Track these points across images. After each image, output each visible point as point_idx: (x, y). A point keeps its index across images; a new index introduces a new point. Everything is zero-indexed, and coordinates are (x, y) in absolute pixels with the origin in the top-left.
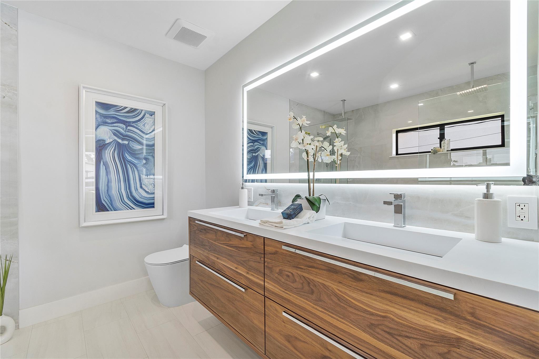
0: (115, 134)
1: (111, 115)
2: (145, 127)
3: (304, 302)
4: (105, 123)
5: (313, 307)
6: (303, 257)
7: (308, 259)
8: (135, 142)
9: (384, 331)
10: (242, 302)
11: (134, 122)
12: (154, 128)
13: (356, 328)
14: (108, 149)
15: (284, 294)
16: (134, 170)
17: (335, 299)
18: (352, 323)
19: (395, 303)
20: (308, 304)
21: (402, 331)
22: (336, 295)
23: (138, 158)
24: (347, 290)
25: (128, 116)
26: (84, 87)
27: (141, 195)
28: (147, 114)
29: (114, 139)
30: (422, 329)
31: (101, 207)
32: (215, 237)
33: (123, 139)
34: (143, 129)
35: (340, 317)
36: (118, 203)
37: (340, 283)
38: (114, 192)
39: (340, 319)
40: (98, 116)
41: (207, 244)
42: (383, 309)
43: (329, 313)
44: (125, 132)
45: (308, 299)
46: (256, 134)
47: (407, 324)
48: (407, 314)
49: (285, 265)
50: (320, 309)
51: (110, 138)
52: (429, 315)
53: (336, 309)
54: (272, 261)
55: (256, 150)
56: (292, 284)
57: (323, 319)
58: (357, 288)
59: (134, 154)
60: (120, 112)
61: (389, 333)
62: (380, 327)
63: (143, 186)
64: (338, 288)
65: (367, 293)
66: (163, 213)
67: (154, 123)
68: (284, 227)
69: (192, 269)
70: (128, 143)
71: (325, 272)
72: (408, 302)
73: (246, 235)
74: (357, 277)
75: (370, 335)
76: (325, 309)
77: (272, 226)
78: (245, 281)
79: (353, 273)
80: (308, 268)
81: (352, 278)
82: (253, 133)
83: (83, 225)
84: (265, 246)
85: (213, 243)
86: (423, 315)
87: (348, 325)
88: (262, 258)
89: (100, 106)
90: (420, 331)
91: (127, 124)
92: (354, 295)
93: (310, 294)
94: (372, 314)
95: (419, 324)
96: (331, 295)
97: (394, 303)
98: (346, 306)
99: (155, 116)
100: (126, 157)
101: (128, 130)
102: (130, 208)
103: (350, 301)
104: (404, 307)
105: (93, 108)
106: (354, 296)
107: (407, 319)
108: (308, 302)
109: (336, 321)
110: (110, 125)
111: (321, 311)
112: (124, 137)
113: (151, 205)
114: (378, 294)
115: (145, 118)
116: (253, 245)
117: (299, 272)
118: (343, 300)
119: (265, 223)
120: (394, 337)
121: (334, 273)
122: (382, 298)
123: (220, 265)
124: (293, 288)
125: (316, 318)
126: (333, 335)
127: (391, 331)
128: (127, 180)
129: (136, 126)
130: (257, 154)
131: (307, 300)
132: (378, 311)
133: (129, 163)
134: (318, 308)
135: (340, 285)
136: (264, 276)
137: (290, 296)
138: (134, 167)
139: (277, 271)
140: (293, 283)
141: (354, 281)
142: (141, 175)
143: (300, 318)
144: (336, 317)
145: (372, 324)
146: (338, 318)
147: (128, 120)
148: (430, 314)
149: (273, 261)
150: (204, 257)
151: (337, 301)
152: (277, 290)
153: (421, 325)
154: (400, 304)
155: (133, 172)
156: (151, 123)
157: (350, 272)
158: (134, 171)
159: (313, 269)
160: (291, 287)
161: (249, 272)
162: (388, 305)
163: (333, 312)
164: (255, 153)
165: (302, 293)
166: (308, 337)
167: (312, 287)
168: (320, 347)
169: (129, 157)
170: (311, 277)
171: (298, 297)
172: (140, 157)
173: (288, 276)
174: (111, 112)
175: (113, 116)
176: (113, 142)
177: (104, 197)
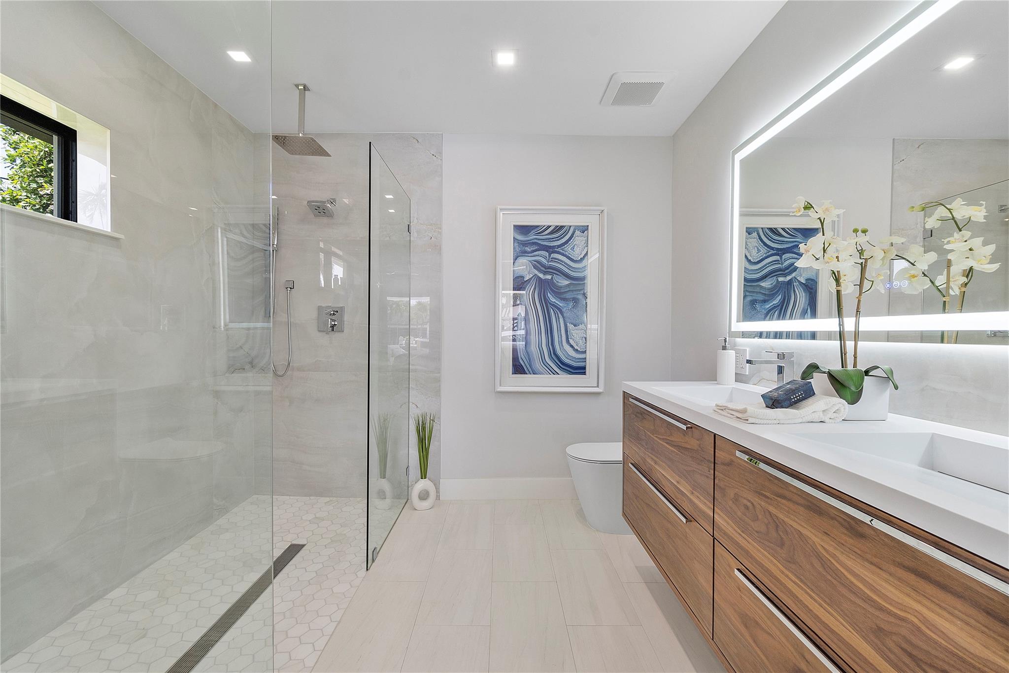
0: (535, 267)
1: (531, 240)
2: (574, 251)
3: (769, 559)
4: (524, 253)
5: (783, 573)
6: (769, 477)
7: (776, 481)
8: (559, 275)
9: (902, 649)
10: (684, 542)
11: (559, 246)
12: (587, 252)
13: (851, 629)
14: (527, 288)
15: (741, 539)
16: (558, 316)
17: (818, 565)
18: (845, 617)
19: (925, 596)
20: (774, 565)
21: (936, 657)
22: (819, 557)
23: (564, 299)
24: (837, 550)
25: (552, 239)
26: (501, 210)
27: (567, 353)
28: (577, 231)
29: (534, 274)
30: (977, 664)
31: (518, 369)
32: (652, 428)
33: (545, 272)
34: (571, 255)
35: (825, 602)
36: (538, 365)
37: (826, 535)
38: (534, 348)
39: (825, 605)
40: (516, 244)
41: (643, 437)
42: (900, 602)
43: (807, 590)
44: (548, 262)
45: (776, 555)
46: (789, 236)
47: (946, 644)
48: (947, 625)
49: (743, 487)
50: (793, 578)
51: (529, 273)
52: (994, 638)
53: (819, 584)
54: (724, 477)
55: (788, 269)
56: (752, 524)
57: (797, 597)
58: (856, 550)
59: (558, 292)
60: (541, 234)
61: (910, 655)
62: (894, 638)
63: (571, 341)
64: (822, 543)
65: (872, 563)
66: (598, 383)
67: (587, 243)
68: (751, 420)
69: (626, 477)
70: (552, 278)
71: (802, 509)
72: (950, 599)
73: (691, 428)
74: (854, 528)
75: (874, 649)
76: (801, 581)
77: (732, 416)
78: (689, 505)
79: (848, 520)
80: (776, 498)
81: (847, 529)
82: (780, 235)
83: (498, 390)
84: (716, 450)
85: (650, 436)
86: (979, 634)
87: (838, 620)
88: (711, 469)
89: (518, 231)
90: (974, 667)
91: (550, 250)
92: (849, 563)
93: (779, 547)
94: (881, 609)
95: (972, 651)
96: (812, 554)
97: (922, 594)
98: (835, 582)
99: (588, 233)
100: (549, 297)
101: (552, 258)
102: (554, 372)
103: (843, 573)
104: (940, 607)
105: (511, 234)
106: (849, 565)
107: (945, 635)
108: (775, 561)
109: (818, 606)
110: (530, 255)
111: (794, 582)
112: (547, 269)
113: (581, 370)
114: (892, 569)
115: (575, 238)
116: (699, 446)
117: (763, 503)
118: (831, 569)
119: (722, 410)
120: (919, 666)
121: (816, 514)
122: (900, 579)
123: (658, 475)
124: (754, 530)
125: (787, 593)
126: (812, 633)
127: (915, 652)
128: (550, 331)
129: (562, 251)
130: (789, 278)
131: (773, 556)
132: (891, 604)
133: (552, 307)
134: (790, 575)
135: (825, 538)
136: (714, 503)
137: (748, 545)
138: (559, 313)
139: (732, 496)
140: (753, 521)
141: (850, 534)
142: (568, 324)
143: (762, 587)
144: (819, 599)
145: (880, 629)
146: (823, 603)
147: (552, 244)
148: (996, 637)
149: (726, 478)
150: (639, 459)
151: (821, 569)
152: (730, 529)
153: (976, 656)
154: (934, 600)
155: (557, 319)
156: (583, 244)
157: (842, 516)
158: (559, 318)
159: (784, 501)
160: (750, 529)
161: (694, 492)
162: (908, 595)
163: (813, 588)
164: (785, 275)
165: (766, 543)
166: (774, 625)
167: (781, 533)
168: (792, 649)
169: (552, 299)
170: (781, 516)
171: (760, 548)
172: (567, 297)
173: (747, 508)
174: (532, 237)
175: (533, 241)
176: (533, 278)
177: (522, 354)
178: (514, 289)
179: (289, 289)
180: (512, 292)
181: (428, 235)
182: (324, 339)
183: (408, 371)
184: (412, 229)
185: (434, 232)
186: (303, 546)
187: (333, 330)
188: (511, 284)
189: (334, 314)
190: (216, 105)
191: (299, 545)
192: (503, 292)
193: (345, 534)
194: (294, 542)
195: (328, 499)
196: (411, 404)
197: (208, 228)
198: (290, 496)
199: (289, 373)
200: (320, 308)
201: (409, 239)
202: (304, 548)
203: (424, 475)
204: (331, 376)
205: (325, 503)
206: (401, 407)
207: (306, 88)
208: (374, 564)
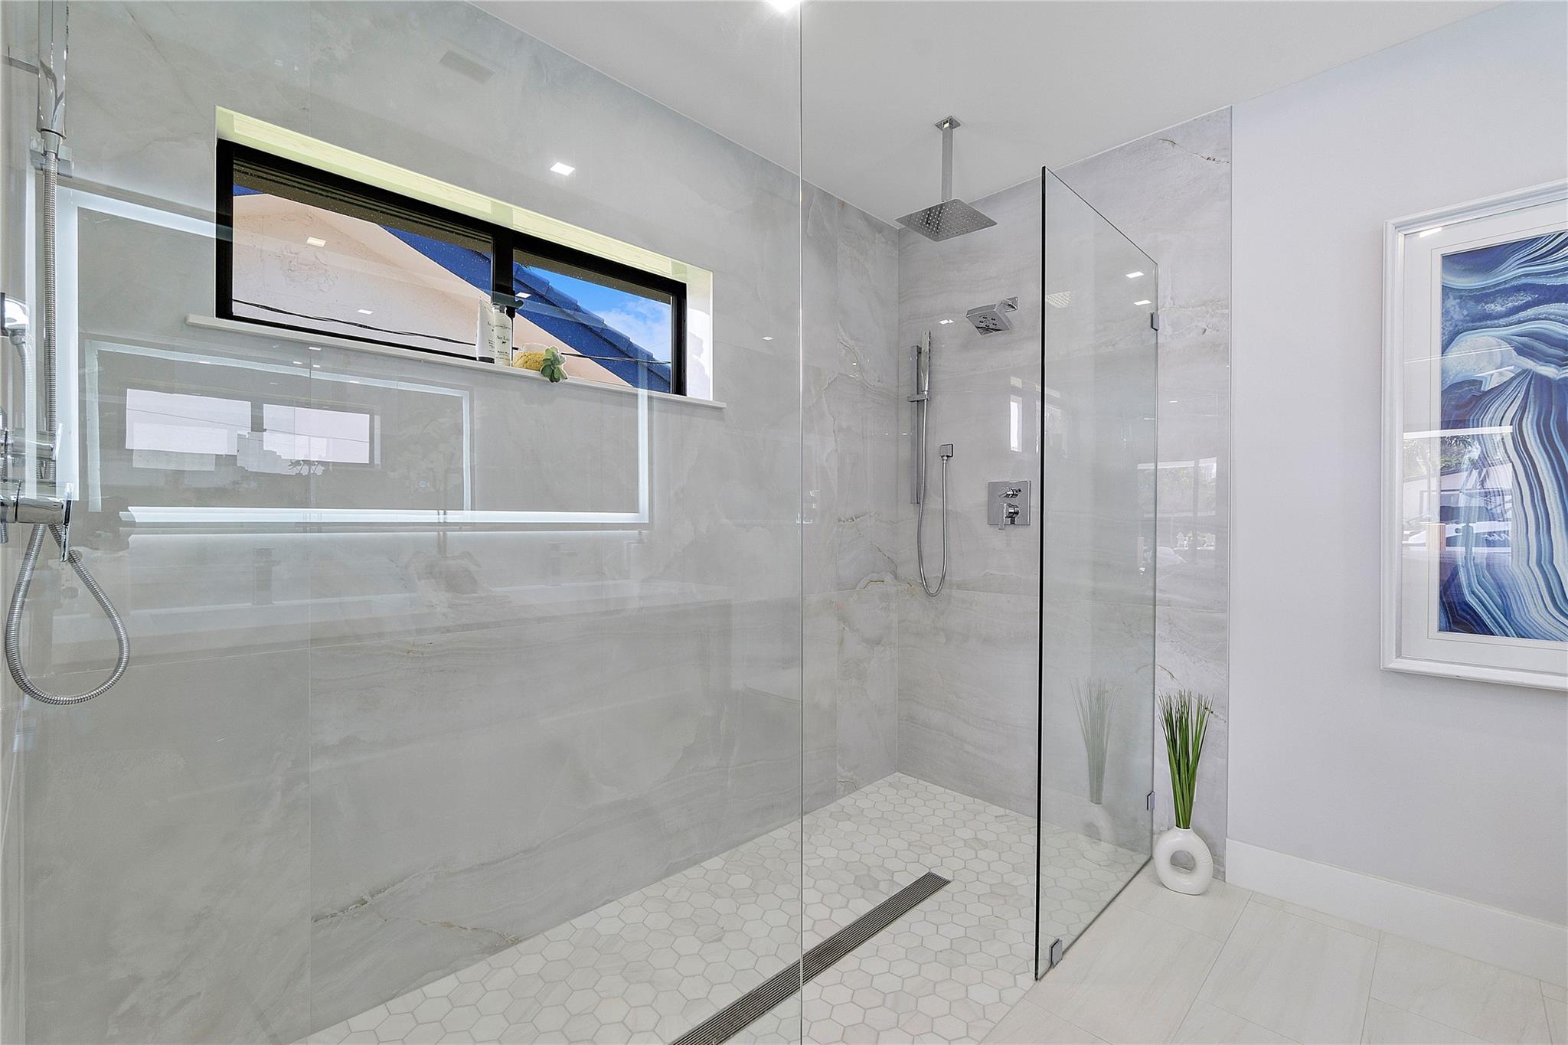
0: (1523, 351)
1: (1505, 282)
4: (1480, 321)
14: (1493, 409)
26: (1398, 224)
29: (1519, 370)
31: (1460, 616)
36: (1537, 614)
40: (1452, 302)
51: (1502, 369)
60: (1549, 258)
83: (1393, 667)
89: (1459, 267)
110: (1502, 321)
174: (1510, 272)
175: (1515, 283)
176: (1515, 383)
177: (1474, 581)
178: (1446, 424)
179: (945, 458)
180: (1438, 433)
181: (1197, 326)
182: (997, 539)
183: (1152, 602)
184: (1163, 323)
185: (1212, 316)
186: (947, 882)
187: (1013, 522)
188: (1434, 410)
189: (1013, 495)
190: (843, 204)
191: (940, 878)
192: (1408, 436)
193: (1016, 887)
194: (934, 871)
195: (1001, 811)
196: (1158, 669)
197: (832, 380)
198: (946, 788)
199: (945, 591)
200: (993, 487)
201: (1154, 341)
202: (946, 888)
203: (1183, 820)
204: (1009, 602)
205: (996, 817)
206: (1137, 672)
207: (953, 123)
208: (1052, 971)
